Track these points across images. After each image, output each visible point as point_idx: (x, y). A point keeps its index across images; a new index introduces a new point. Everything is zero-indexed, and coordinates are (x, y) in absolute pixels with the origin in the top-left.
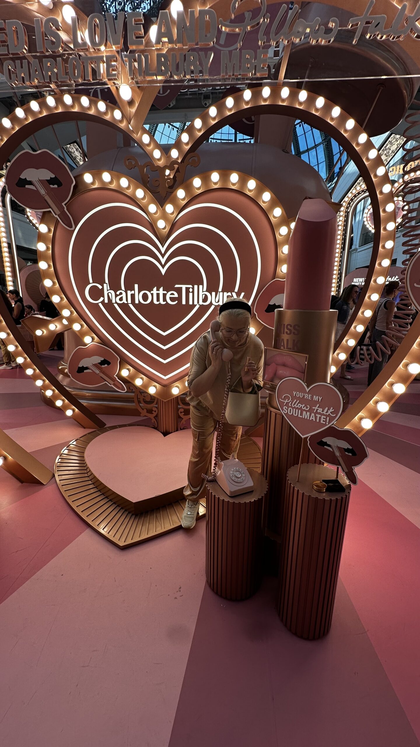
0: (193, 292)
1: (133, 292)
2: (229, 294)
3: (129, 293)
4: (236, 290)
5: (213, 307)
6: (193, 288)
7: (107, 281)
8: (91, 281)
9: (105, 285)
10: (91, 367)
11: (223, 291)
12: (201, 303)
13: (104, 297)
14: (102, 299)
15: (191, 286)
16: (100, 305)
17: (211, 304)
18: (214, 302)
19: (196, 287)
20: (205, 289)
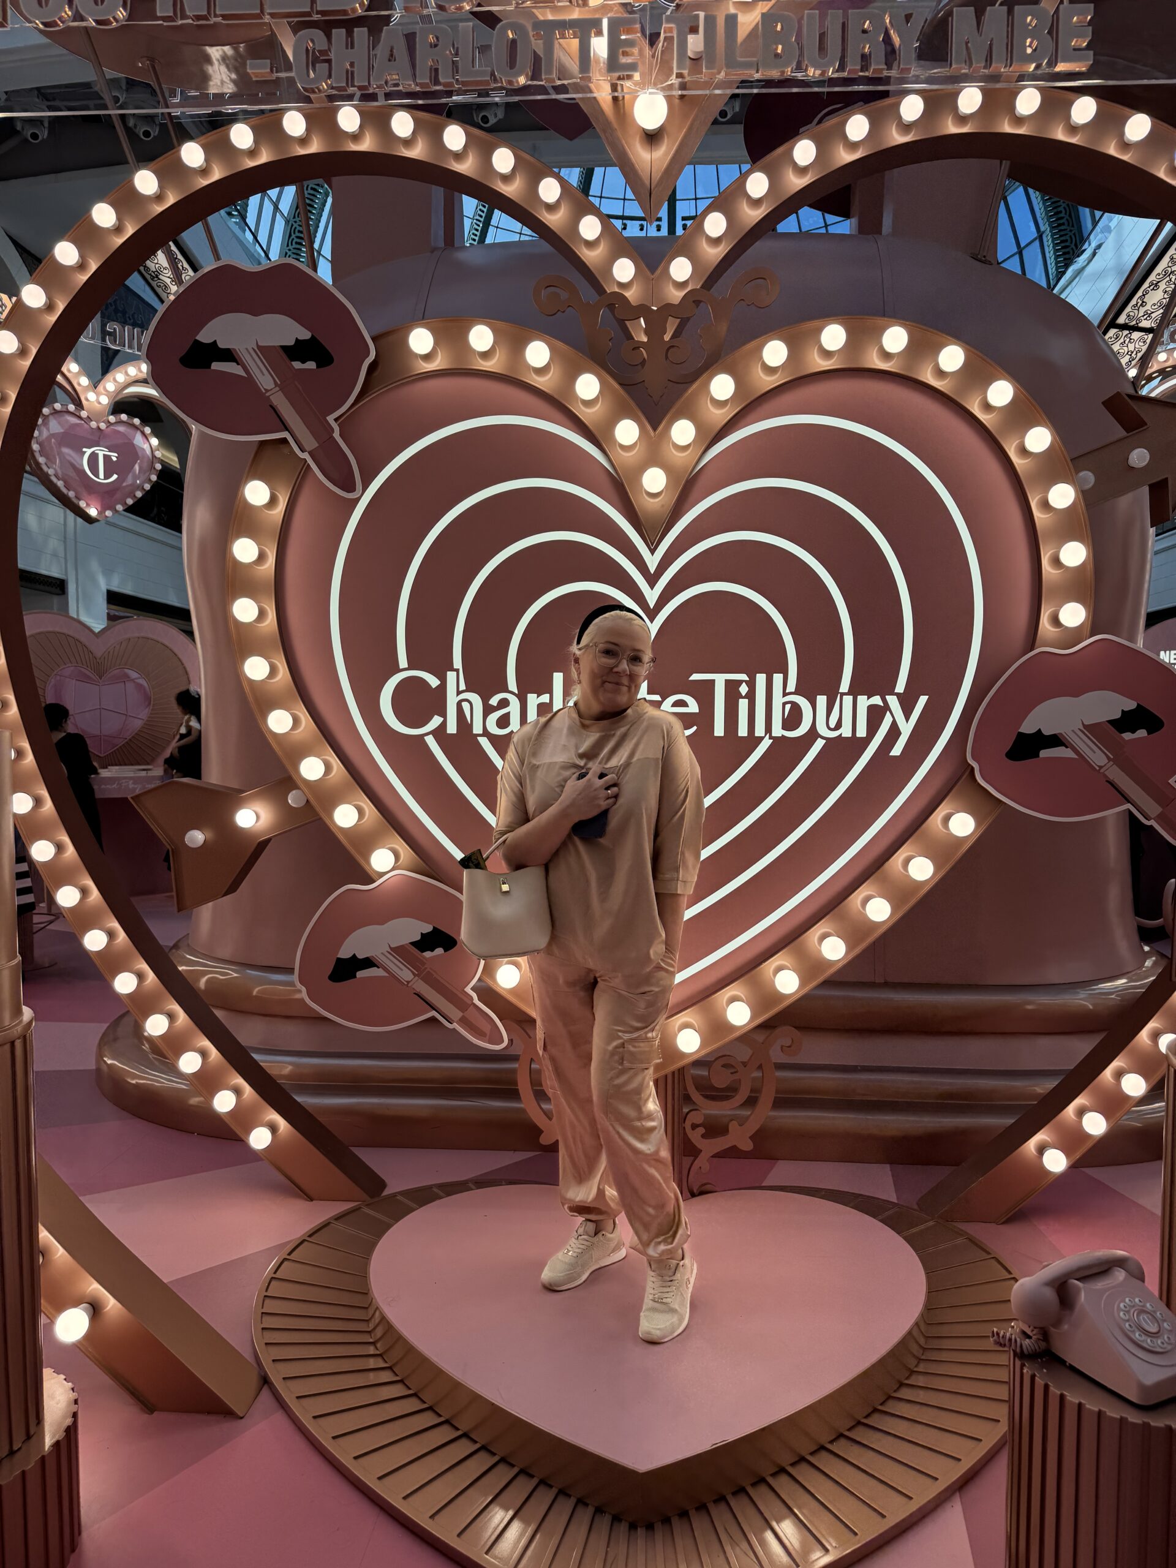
0: (751, 696)
1: (545, 698)
2: (877, 700)
3: (533, 700)
4: (900, 687)
5: (819, 744)
6: (752, 684)
7: (458, 662)
8: (403, 662)
9: (451, 676)
10: (382, 960)
11: (854, 691)
12: (778, 731)
13: (443, 714)
14: (436, 721)
15: (744, 677)
16: (430, 741)
17: (812, 734)
18: (822, 729)
19: (761, 678)
20: (791, 686)
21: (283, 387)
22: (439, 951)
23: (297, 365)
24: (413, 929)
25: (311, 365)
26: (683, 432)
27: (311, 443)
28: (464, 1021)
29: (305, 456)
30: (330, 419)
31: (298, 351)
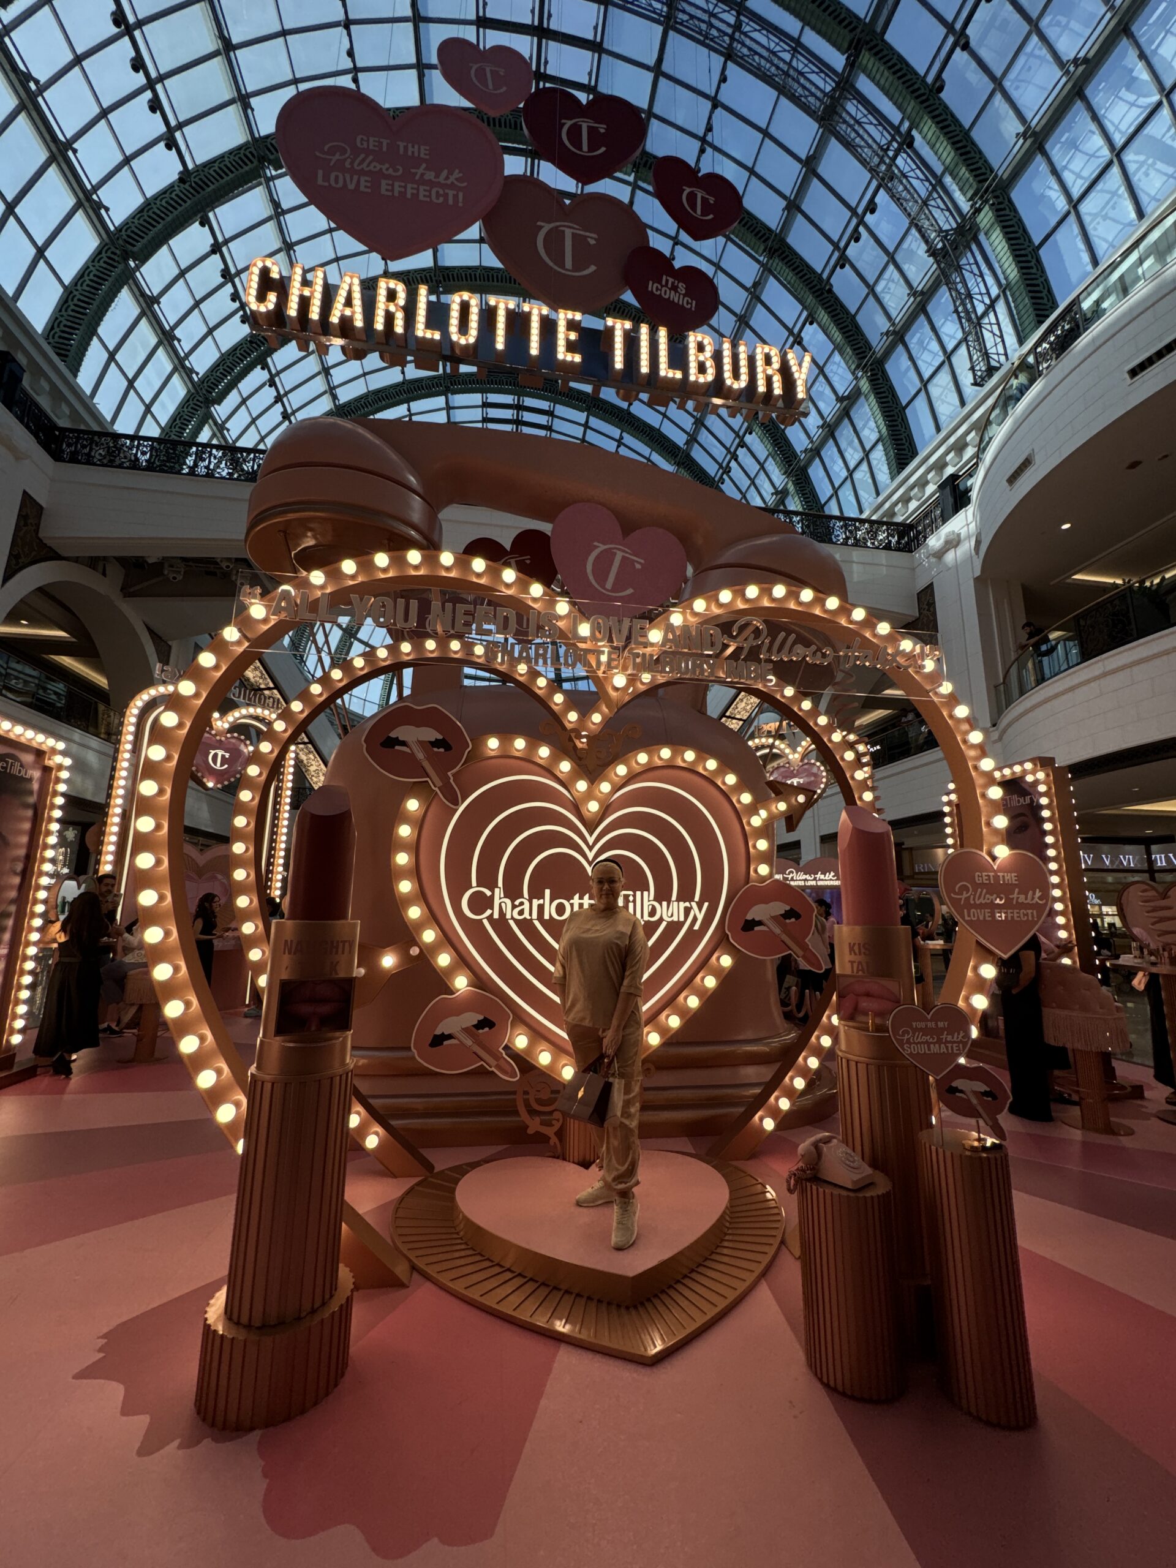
0: (634, 901)
1: (541, 901)
2: (687, 904)
3: (536, 902)
4: (697, 898)
5: (664, 924)
6: (634, 896)
7: (500, 883)
8: (474, 883)
9: (497, 891)
10: (457, 1035)
11: (678, 900)
12: (646, 918)
13: (492, 909)
14: (489, 912)
15: (631, 893)
16: (486, 922)
17: (661, 920)
18: (665, 917)
19: (638, 893)
20: (652, 897)
21: (428, 758)
22: (487, 1029)
23: (436, 749)
24: (473, 1018)
25: (442, 750)
26: (605, 787)
27: (439, 783)
28: (498, 1067)
29: (437, 789)
30: (449, 774)
31: (436, 744)
